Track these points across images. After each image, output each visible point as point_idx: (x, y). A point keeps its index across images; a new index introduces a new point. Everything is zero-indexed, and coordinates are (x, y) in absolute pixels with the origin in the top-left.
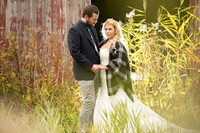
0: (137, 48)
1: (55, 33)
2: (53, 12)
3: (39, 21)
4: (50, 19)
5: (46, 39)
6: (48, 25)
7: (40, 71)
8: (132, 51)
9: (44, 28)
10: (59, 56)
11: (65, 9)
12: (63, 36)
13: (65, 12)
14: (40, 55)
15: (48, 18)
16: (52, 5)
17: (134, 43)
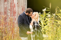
0: (47, 24)
1: (12, 17)
2: (11, 9)
3: (5, 13)
4: (10, 12)
5: (8, 20)
6: (9, 14)
7: (5, 33)
8: (45, 25)
9: (7, 15)
10: (14, 27)
11: (16, 8)
12: (15, 19)
13: (16, 9)
14: (6, 27)
15: (9, 11)
16: (11, 6)
17: (45, 22)
